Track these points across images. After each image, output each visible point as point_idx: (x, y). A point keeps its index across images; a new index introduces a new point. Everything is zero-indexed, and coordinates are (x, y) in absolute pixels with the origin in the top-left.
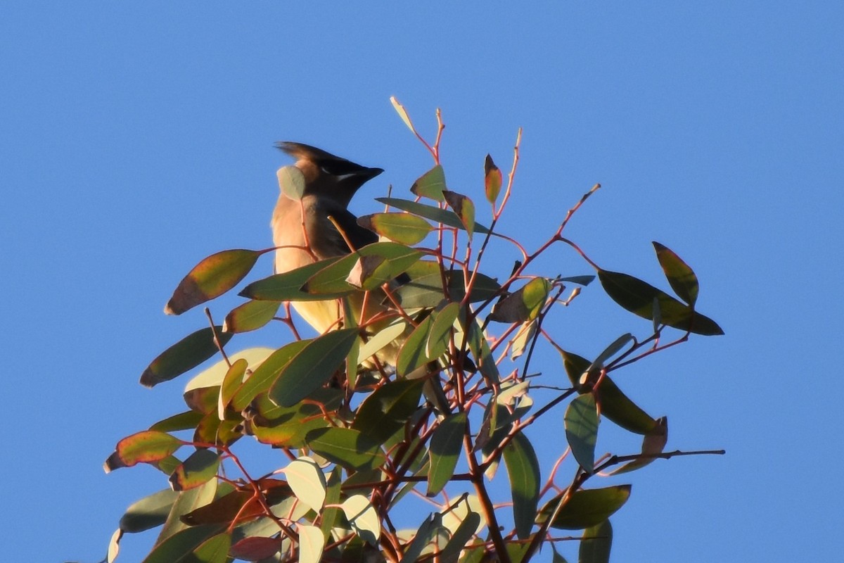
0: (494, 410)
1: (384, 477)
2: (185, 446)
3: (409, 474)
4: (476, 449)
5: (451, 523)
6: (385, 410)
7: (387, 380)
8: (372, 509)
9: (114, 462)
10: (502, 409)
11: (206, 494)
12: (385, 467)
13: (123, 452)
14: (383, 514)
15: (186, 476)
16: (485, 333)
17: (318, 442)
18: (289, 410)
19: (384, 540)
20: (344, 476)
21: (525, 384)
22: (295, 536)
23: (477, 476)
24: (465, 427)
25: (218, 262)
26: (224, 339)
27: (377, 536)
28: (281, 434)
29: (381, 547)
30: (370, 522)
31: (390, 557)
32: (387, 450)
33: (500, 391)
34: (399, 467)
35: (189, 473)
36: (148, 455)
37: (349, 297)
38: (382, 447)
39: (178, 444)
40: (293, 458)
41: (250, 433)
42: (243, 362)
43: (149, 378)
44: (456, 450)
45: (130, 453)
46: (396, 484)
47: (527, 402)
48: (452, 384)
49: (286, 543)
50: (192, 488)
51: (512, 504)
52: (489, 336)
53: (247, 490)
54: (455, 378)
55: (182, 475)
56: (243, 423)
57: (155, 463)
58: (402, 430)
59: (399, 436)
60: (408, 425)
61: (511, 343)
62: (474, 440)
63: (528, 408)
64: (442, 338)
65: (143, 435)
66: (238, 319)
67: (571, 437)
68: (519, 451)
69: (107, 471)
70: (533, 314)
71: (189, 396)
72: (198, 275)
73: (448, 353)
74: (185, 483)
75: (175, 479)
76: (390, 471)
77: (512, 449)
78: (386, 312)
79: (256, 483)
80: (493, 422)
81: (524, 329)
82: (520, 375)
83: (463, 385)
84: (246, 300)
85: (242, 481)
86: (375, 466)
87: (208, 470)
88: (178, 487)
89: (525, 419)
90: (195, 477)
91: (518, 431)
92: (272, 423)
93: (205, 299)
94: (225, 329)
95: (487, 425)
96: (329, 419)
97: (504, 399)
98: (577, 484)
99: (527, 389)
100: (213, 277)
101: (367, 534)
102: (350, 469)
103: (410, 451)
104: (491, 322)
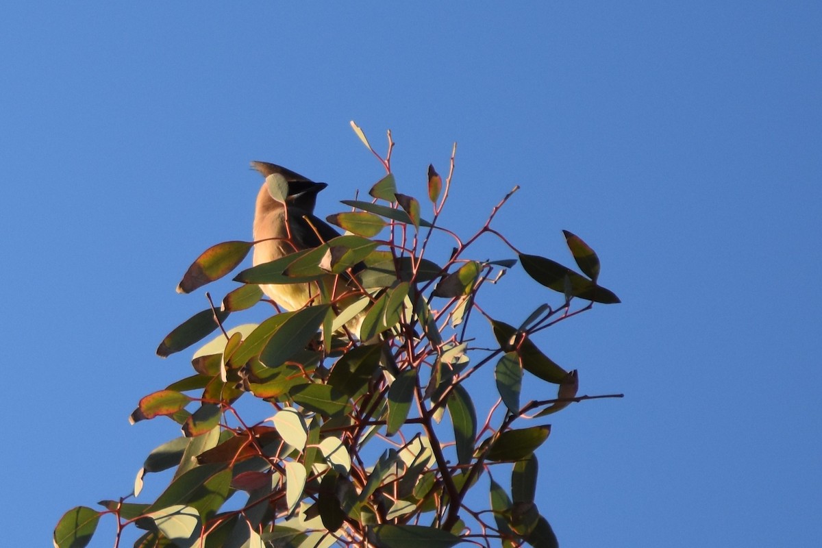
0: (439, 367)
1: (353, 422)
2: (193, 402)
3: (372, 419)
4: (426, 398)
5: (407, 457)
6: (352, 370)
7: (354, 344)
8: (343, 448)
9: (137, 416)
10: (445, 366)
11: (212, 440)
12: (353, 414)
13: (144, 407)
14: (352, 451)
15: (195, 425)
16: (429, 306)
17: (299, 396)
18: (275, 370)
19: (353, 472)
20: (322, 423)
21: (463, 346)
22: (283, 471)
23: (426, 419)
24: (415, 381)
25: (219, 251)
26: (222, 316)
27: (348, 469)
28: (271, 390)
29: (352, 479)
30: (342, 458)
31: (359, 485)
32: (354, 402)
33: (443, 352)
34: (364, 415)
35: (197, 422)
36: (164, 410)
37: (323, 279)
38: (351, 399)
39: (187, 400)
40: (280, 409)
41: (247, 390)
42: (238, 335)
43: (163, 351)
44: (408, 399)
45: (150, 409)
46: (362, 427)
47: (464, 359)
48: (405, 347)
49: (276, 476)
50: (200, 435)
51: (455, 443)
52: (433, 310)
53: (242, 435)
54: (406, 342)
55: (191, 425)
56: (241, 382)
57: (170, 415)
58: (366, 386)
59: (364, 390)
60: (370, 381)
61: (451, 314)
62: (423, 392)
63: (465, 364)
64: (396, 310)
65: (159, 394)
66: (233, 301)
67: (500, 385)
68: (459, 401)
69: (132, 423)
70: (468, 290)
71: (196, 362)
72: (203, 261)
73: (400, 322)
74: (194, 431)
75: (186, 428)
76: (357, 418)
77: (454, 399)
78: (351, 291)
79: (250, 429)
80: (438, 376)
81: (462, 303)
82: (459, 339)
83: (413, 348)
84: (240, 285)
85: (240, 429)
86: (346, 413)
87: (212, 420)
88: (188, 434)
89: (463, 374)
90: (202, 426)
91: (458, 383)
92: (262, 381)
93: (208, 280)
94: (223, 309)
95: (433, 379)
96: (307, 376)
97: (447, 359)
98: (505, 425)
99: (465, 351)
100: (215, 263)
101: (340, 468)
102: (325, 416)
103: (373, 401)
104: (435, 298)
